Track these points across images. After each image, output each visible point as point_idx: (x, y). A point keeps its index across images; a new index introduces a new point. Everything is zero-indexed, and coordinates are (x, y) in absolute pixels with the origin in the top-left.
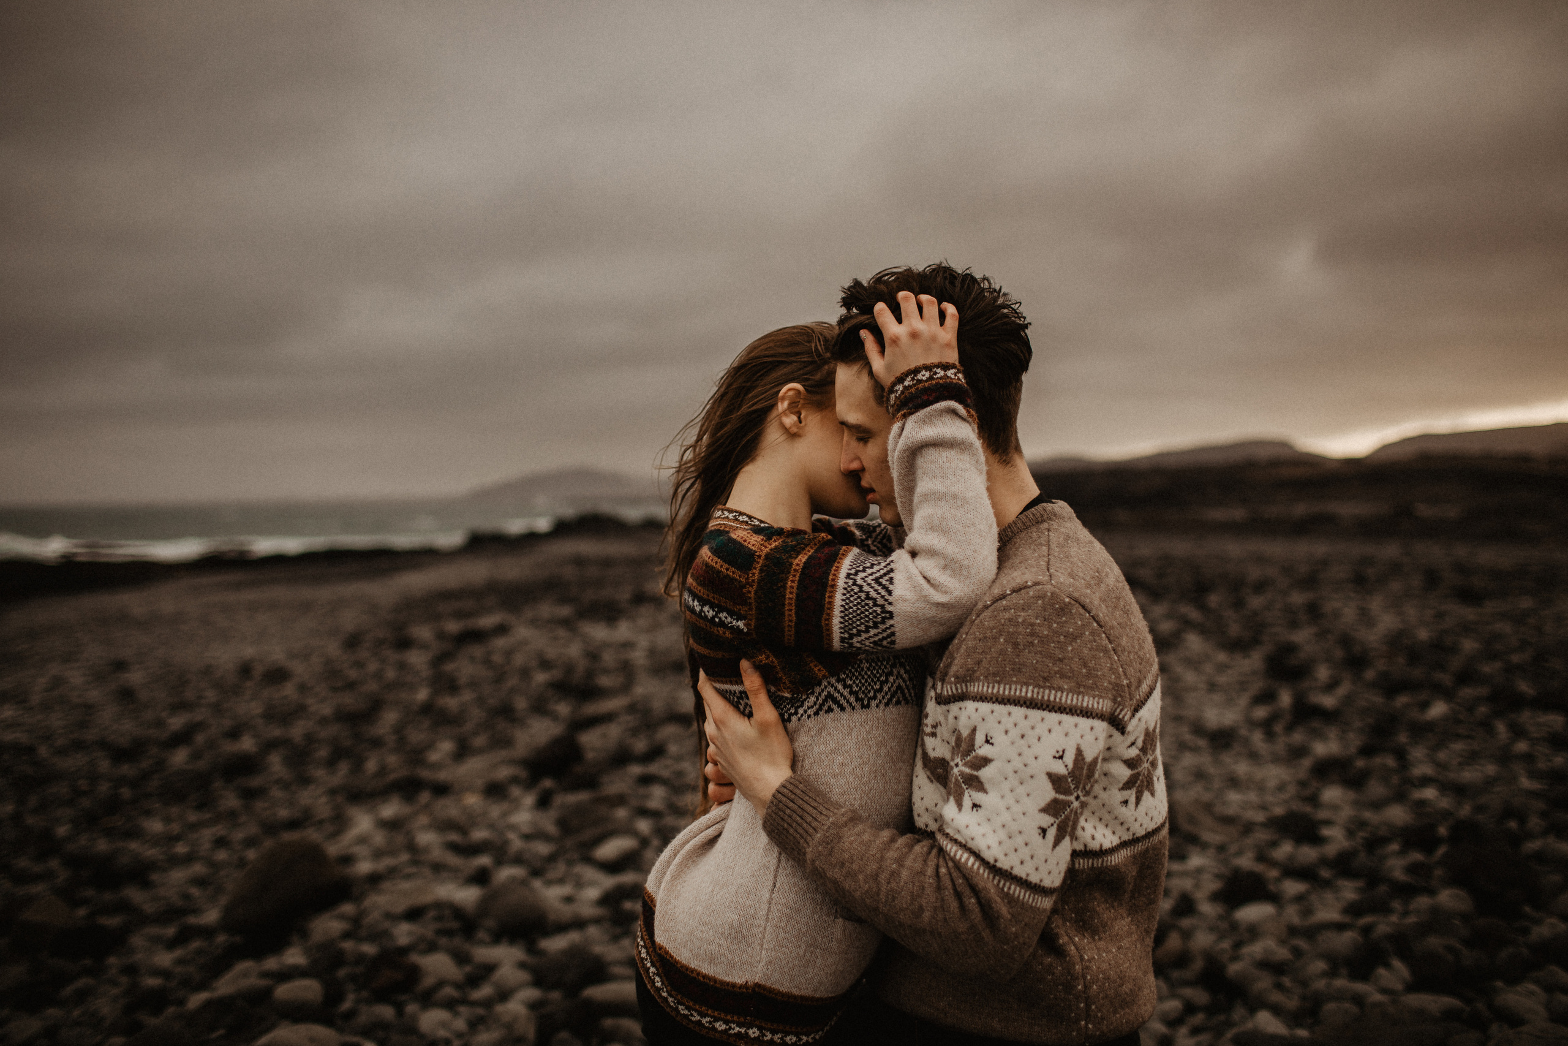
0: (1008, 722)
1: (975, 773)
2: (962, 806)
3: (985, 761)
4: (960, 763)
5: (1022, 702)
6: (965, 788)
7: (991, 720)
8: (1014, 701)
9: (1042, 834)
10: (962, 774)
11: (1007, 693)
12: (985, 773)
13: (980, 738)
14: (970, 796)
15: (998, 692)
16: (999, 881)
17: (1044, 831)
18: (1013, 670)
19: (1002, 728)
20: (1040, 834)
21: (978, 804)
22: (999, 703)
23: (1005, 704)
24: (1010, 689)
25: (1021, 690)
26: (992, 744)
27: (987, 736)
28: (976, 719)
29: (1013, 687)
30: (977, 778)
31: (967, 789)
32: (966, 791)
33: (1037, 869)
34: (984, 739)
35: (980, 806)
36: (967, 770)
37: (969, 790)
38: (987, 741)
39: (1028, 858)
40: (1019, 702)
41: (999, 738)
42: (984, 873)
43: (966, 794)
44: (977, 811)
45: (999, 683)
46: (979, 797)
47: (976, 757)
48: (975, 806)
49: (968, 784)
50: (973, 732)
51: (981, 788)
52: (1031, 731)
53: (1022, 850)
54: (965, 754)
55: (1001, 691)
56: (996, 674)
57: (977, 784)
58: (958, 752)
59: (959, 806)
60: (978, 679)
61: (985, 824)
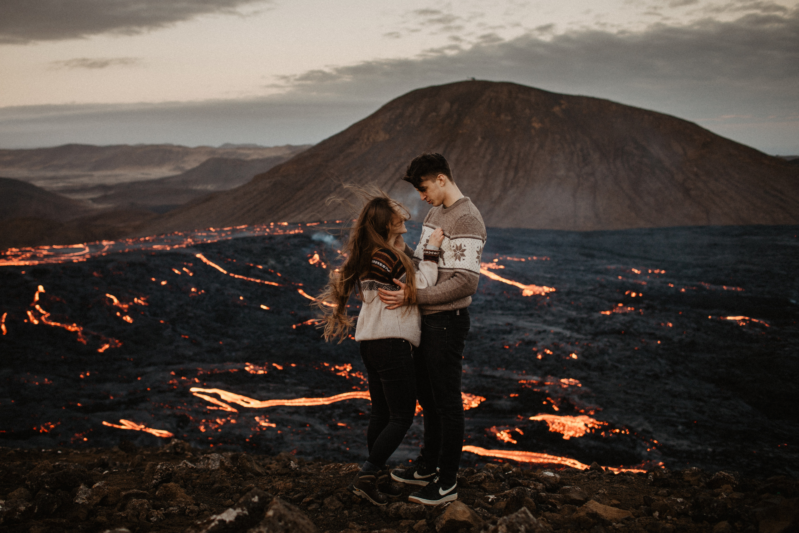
0: (468, 242)
1: (463, 253)
3: (465, 250)
4: (459, 252)
5: (470, 237)
6: (461, 256)
7: (465, 242)
10: (460, 254)
12: (465, 253)
13: (463, 246)
16: (470, 273)
17: (477, 262)
18: (467, 231)
22: (466, 238)
25: (469, 235)
28: (461, 242)
36: (461, 253)
38: (465, 246)
41: (467, 244)
42: (467, 272)
43: (461, 258)
44: (464, 260)
46: (464, 258)
47: (463, 250)
50: (461, 245)
51: (464, 256)
52: (472, 243)
53: (474, 266)
54: (460, 249)
55: (466, 235)
56: (464, 232)
57: (463, 255)
58: (457, 250)
59: (460, 260)
60: (460, 234)
61: (466, 262)
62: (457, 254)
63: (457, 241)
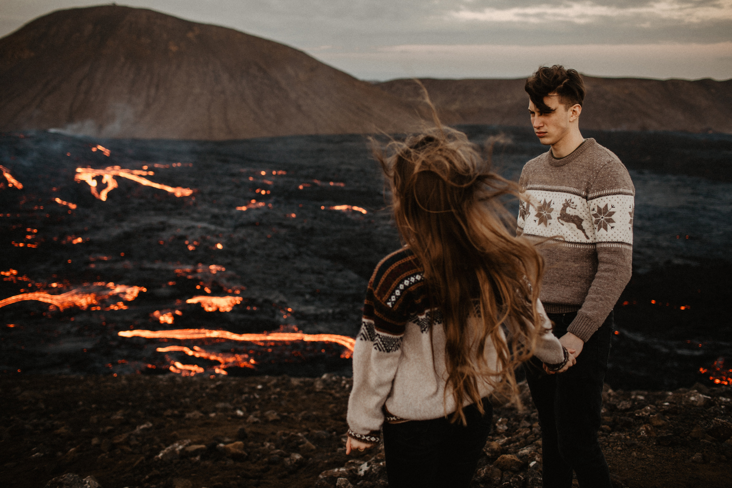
0: (618, 200)
1: (611, 217)
2: (607, 229)
3: (614, 213)
4: (603, 217)
6: (607, 223)
7: (613, 201)
10: (606, 219)
12: (613, 217)
13: (609, 207)
14: (610, 225)
19: (617, 202)
20: (629, 230)
26: (614, 207)
27: (612, 205)
28: (606, 201)
29: (617, 189)
30: (611, 219)
35: (614, 227)
37: (609, 223)
38: (612, 207)
41: (615, 204)
43: (608, 225)
44: (613, 229)
45: (612, 189)
46: (612, 224)
47: (610, 212)
48: (612, 227)
50: (606, 206)
51: (613, 221)
53: (627, 235)
54: (604, 213)
55: (614, 191)
57: (611, 221)
58: (601, 214)
59: (606, 229)
60: (605, 189)
61: (617, 231)
62: (600, 220)
63: (598, 201)
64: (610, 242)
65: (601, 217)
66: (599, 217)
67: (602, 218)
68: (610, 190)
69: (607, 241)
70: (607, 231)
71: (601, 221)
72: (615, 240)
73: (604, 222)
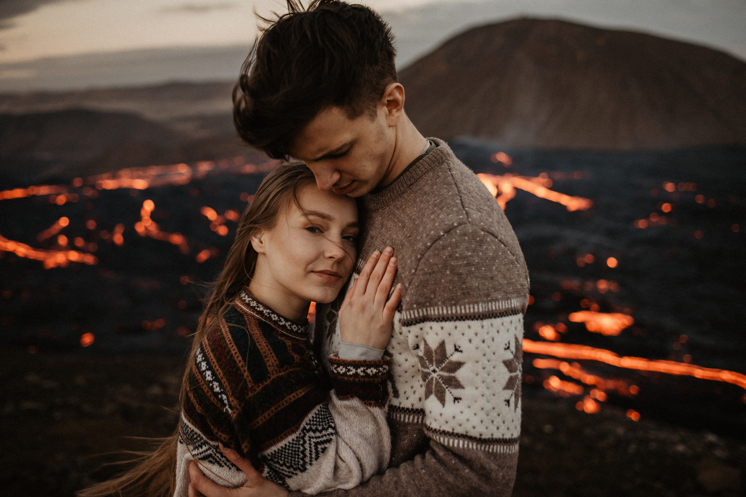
0: (470, 334)
1: (453, 375)
2: (444, 400)
3: (459, 365)
4: (437, 369)
5: (477, 317)
6: (445, 387)
7: (456, 334)
8: (470, 317)
9: (507, 404)
10: (441, 377)
11: (463, 311)
12: (459, 374)
13: (449, 349)
14: (451, 393)
15: (456, 312)
16: (485, 447)
17: (508, 402)
18: (463, 294)
19: (466, 338)
20: (506, 405)
21: (459, 397)
22: (460, 320)
23: (464, 320)
24: (465, 308)
25: (474, 308)
26: (461, 351)
27: (455, 346)
28: (443, 336)
29: (467, 306)
30: (454, 377)
31: (447, 388)
32: (447, 390)
33: (508, 429)
34: (454, 349)
35: (460, 399)
36: (445, 374)
37: (449, 389)
39: (501, 423)
40: (475, 317)
41: (464, 344)
42: (473, 446)
43: (447, 393)
44: (458, 402)
45: (455, 305)
46: (457, 392)
47: (451, 363)
48: (457, 399)
49: (447, 384)
50: (442, 345)
51: (458, 385)
52: (486, 337)
54: (439, 362)
55: (459, 309)
56: (451, 299)
57: (455, 384)
58: (431, 362)
60: (436, 304)
61: (467, 411)
62: (429, 375)
63: (424, 329)
64: (448, 432)
65: (432, 368)
66: (428, 368)
67: (434, 371)
68: (449, 308)
69: (442, 429)
70: (444, 405)
71: (432, 379)
72: (459, 430)
73: (437, 382)
